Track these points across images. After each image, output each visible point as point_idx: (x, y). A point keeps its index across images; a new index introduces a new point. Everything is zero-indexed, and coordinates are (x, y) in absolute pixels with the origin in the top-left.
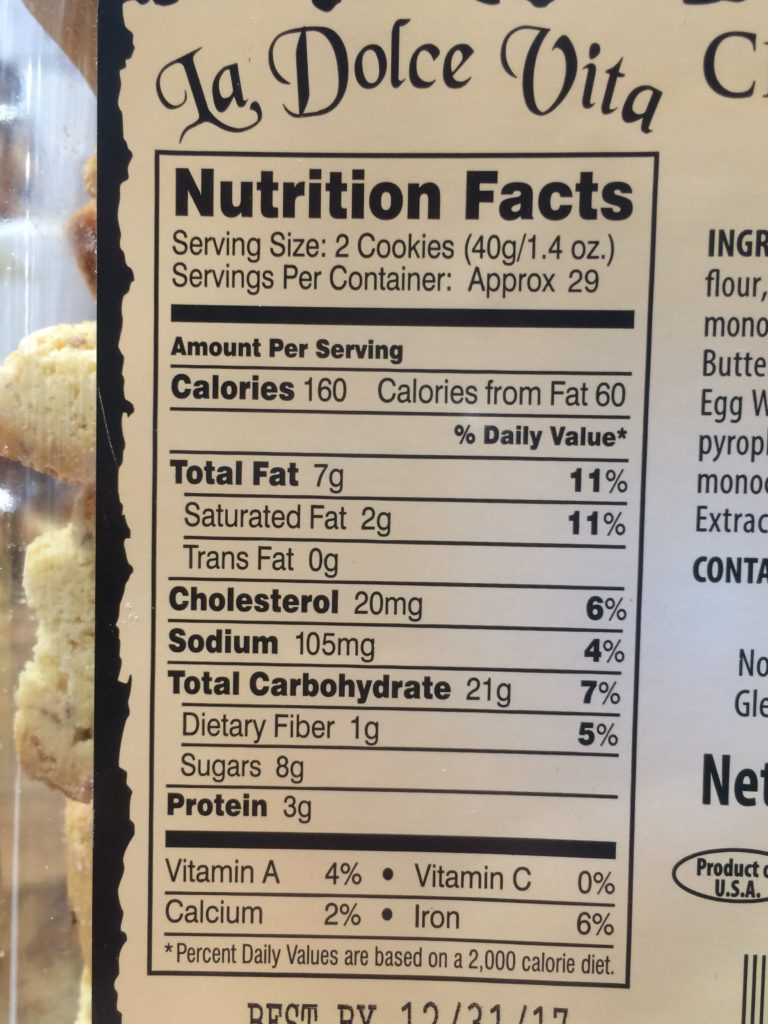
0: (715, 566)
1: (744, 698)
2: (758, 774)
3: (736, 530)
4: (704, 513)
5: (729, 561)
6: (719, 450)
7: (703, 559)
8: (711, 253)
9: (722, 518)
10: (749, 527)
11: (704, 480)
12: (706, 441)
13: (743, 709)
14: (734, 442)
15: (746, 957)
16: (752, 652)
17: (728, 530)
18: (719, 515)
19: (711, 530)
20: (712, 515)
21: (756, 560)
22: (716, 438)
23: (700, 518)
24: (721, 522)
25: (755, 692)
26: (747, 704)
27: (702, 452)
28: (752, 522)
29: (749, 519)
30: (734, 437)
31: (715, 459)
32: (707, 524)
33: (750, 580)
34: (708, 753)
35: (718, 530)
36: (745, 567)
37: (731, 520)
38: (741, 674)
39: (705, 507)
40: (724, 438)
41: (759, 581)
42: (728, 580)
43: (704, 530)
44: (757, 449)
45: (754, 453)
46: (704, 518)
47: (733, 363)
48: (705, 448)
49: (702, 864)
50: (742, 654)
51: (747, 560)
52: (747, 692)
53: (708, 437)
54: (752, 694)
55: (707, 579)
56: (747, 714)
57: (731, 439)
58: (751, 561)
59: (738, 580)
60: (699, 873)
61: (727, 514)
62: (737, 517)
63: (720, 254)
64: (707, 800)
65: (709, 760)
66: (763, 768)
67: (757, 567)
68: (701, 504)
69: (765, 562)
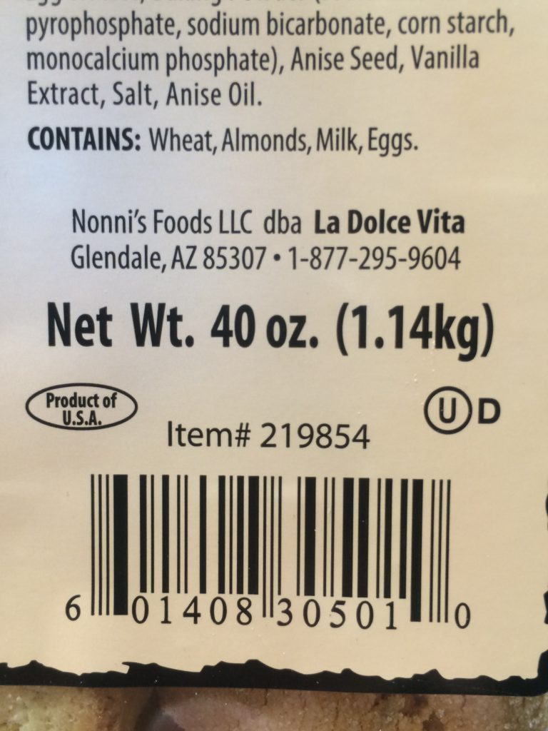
0: (47, 135)
1: (79, 252)
2: (94, 318)
3: (62, 102)
4: (34, 87)
5: (59, 130)
6: (44, 30)
7: (36, 129)
9: (50, 92)
10: (73, 99)
11: (32, 58)
12: (32, 23)
13: (78, 262)
14: (56, 23)
15: (93, 477)
16: (83, 211)
17: (55, 102)
18: (47, 89)
19: (41, 102)
20: (41, 89)
21: (81, 129)
22: (40, 19)
23: (31, 92)
24: (49, 95)
25: (88, 246)
26: (81, 258)
27: (29, 32)
28: (76, 95)
29: (73, 92)
30: (56, 19)
31: (41, 39)
32: (37, 97)
33: (77, 147)
34: (51, 301)
35: (47, 102)
36: (72, 135)
37: (58, 93)
38: (75, 230)
39: (35, 82)
40: (47, 19)
41: (85, 148)
42: (59, 147)
43: (35, 103)
44: (76, 29)
45: (73, 32)
46: (35, 92)
48: (32, 29)
49: (51, 398)
50: (75, 213)
51: (73, 129)
52: (81, 246)
53: (33, 19)
54: (85, 248)
55: (41, 147)
56: (82, 267)
57: (53, 20)
58: (77, 130)
59: (67, 146)
60: (48, 406)
61: (54, 88)
62: (63, 90)
64: (52, 342)
65: (52, 307)
66: (98, 313)
67: (82, 135)
68: (32, 79)
69: (90, 131)
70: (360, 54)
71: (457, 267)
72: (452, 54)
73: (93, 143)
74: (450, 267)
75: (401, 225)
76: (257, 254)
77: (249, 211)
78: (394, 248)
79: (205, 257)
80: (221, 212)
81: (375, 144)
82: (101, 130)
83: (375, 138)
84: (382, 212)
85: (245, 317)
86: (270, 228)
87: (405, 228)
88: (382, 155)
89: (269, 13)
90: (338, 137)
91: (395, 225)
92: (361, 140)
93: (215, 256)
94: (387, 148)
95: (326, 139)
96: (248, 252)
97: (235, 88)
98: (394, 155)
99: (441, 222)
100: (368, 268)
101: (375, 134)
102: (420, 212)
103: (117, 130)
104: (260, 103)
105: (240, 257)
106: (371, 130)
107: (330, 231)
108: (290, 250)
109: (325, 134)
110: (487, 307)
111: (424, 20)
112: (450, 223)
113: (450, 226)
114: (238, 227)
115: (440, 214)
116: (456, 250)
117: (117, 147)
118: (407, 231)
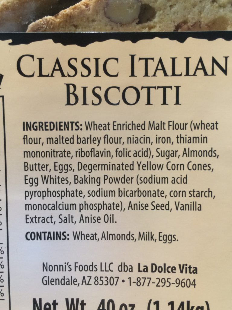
0: (33, 235)
1: (45, 279)
2: (51, 304)
3: (39, 222)
4: (28, 217)
5: (37, 233)
6: (32, 196)
7: (29, 233)
8: (24, 130)
9: (34, 219)
10: (43, 221)
11: (27, 206)
12: (27, 193)
13: (45, 283)
14: (36, 193)
16: (47, 263)
17: (36, 223)
18: (33, 218)
19: (31, 223)
20: (31, 218)
21: (46, 232)
22: (30, 191)
23: (26, 219)
24: (34, 220)
25: (49, 277)
26: (46, 281)
27: (26, 197)
28: (44, 219)
29: (43, 218)
30: (36, 191)
31: (30, 199)
32: (29, 221)
33: (45, 239)
34: (34, 298)
35: (33, 223)
36: (43, 235)
37: (37, 219)
38: (43, 271)
39: (28, 215)
40: (33, 191)
41: (48, 239)
42: (37, 239)
43: (28, 223)
44: (44, 195)
45: (43, 196)
46: (28, 219)
47: (34, 166)
48: (27, 195)
50: (43, 264)
51: (43, 232)
52: (46, 277)
53: (27, 191)
54: (47, 277)
55: (30, 239)
56: (46, 284)
57: (35, 192)
58: (45, 233)
59: (41, 239)
61: (36, 217)
62: (39, 218)
63: (27, 130)
65: (34, 300)
66: (53, 302)
67: (47, 235)
68: (27, 214)
69: (49, 233)
70: (155, 204)
71: (195, 287)
72: (191, 205)
73: (51, 238)
74: (192, 287)
75: (172, 270)
76: (116, 280)
77: (112, 263)
78: (170, 279)
79: (95, 281)
80: (101, 263)
81: (161, 238)
82: (54, 233)
83: (161, 236)
84: (165, 265)
85: (111, 304)
86: (120, 269)
87: (174, 271)
88: (164, 243)
89: (119, 189)
90: (147, 235)
91: (170, 270)
92: (156, 237)
93: (99, 280)
94: (166, 240)
95: (142, 236)
96: (112, 279)
97: (106, 216)
98: (169, 243)
99: (188, 269)
100: (160, 286)
101: (161, 234)
102: (180, 265)
103: (60, 232)
104: (116, 222)
105: (109, 281)
106: (160, 233)
107: (144, 271)
108: (128, 278)
109: (142, 234)
110: (207, 303)
111: (179, 192)
112: (192, 270)
113: (191, 271)
114: (108, 269)
115: (188, 266)
116: (194, 280)
117: (60, 239)
118: (175, 272)
